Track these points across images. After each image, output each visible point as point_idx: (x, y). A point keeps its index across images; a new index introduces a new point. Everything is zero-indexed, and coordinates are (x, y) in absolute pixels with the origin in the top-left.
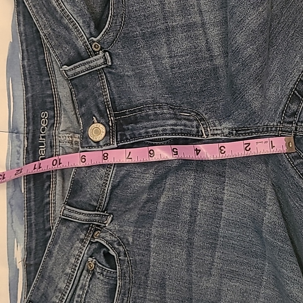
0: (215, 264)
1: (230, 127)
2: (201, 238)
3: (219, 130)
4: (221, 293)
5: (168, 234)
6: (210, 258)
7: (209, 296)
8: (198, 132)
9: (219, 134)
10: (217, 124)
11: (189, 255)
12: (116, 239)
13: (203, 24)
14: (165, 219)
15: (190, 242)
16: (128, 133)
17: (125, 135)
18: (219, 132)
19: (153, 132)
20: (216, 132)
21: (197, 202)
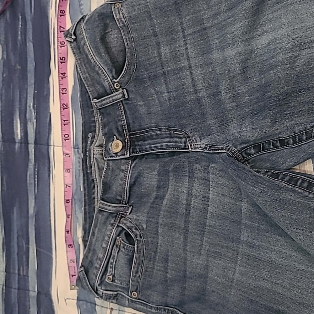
0: (203, 246)
1: (207, 143)
2: (194, 227)
3: (199, 145)
4: (208, 269)
5: (171, 223)
6: (200, 241)
8: (185, 146)
9: (199, 148)
10: (197, 140)
11: (185, 239)
12: (133, 226)
13: (190, 67)
14: (168, 211)
15: (186, 230)
16: (137, 148)
17: (136, 149)
18: (199, 146)
19: (154, 147)
20: (196, 146)
21: (191, 200)
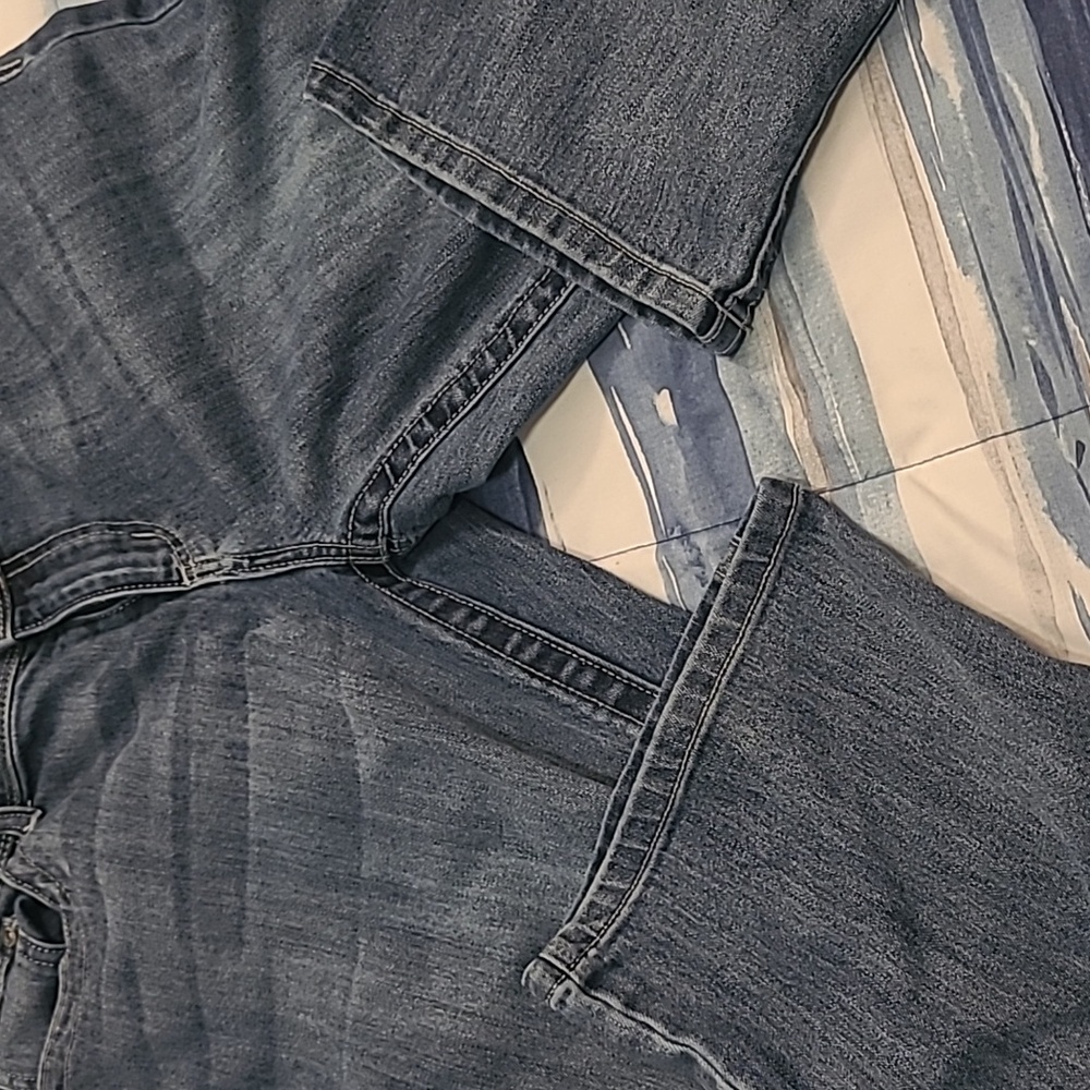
0: (248, 913)
1: (237, 551)
3: (214, 560)
4: (274, 988)
5: (130, 847)
6: (234, 899)
7: (243, 999)
8: (169, 574)
9: (212, 572)
10: (205, 547)
11: (181, 897)
14: (120, 808)
15: (181, 865)
18: (212, 566)
19: (73, 592)
20: (206, 567)
21: (188, 758)
